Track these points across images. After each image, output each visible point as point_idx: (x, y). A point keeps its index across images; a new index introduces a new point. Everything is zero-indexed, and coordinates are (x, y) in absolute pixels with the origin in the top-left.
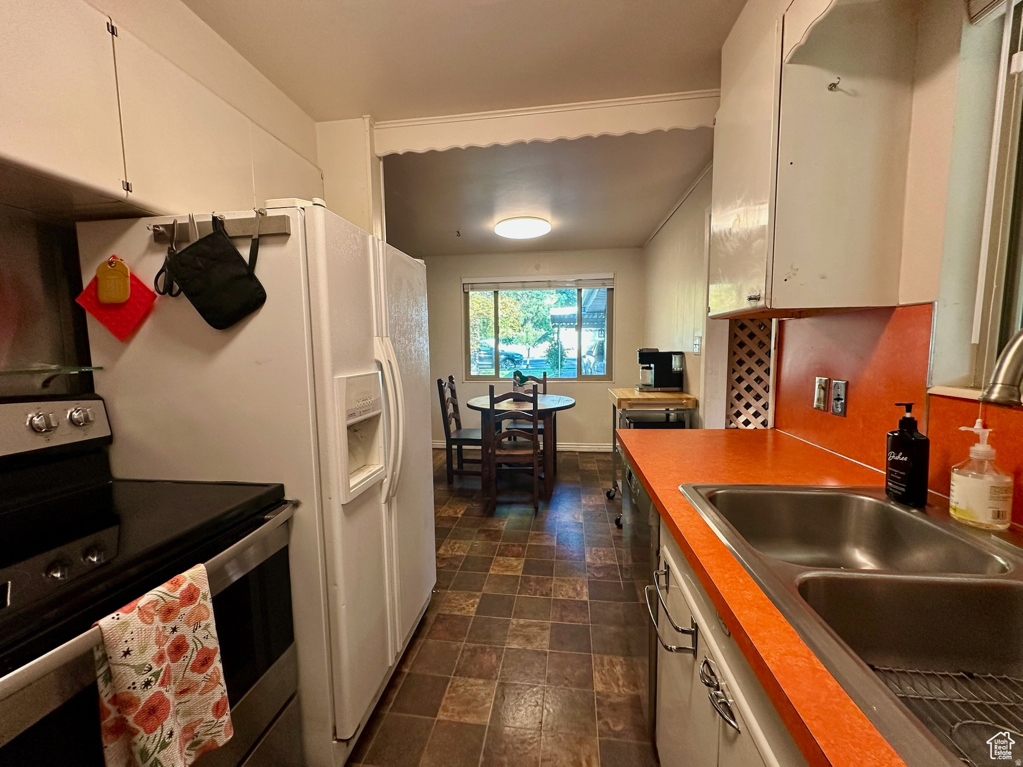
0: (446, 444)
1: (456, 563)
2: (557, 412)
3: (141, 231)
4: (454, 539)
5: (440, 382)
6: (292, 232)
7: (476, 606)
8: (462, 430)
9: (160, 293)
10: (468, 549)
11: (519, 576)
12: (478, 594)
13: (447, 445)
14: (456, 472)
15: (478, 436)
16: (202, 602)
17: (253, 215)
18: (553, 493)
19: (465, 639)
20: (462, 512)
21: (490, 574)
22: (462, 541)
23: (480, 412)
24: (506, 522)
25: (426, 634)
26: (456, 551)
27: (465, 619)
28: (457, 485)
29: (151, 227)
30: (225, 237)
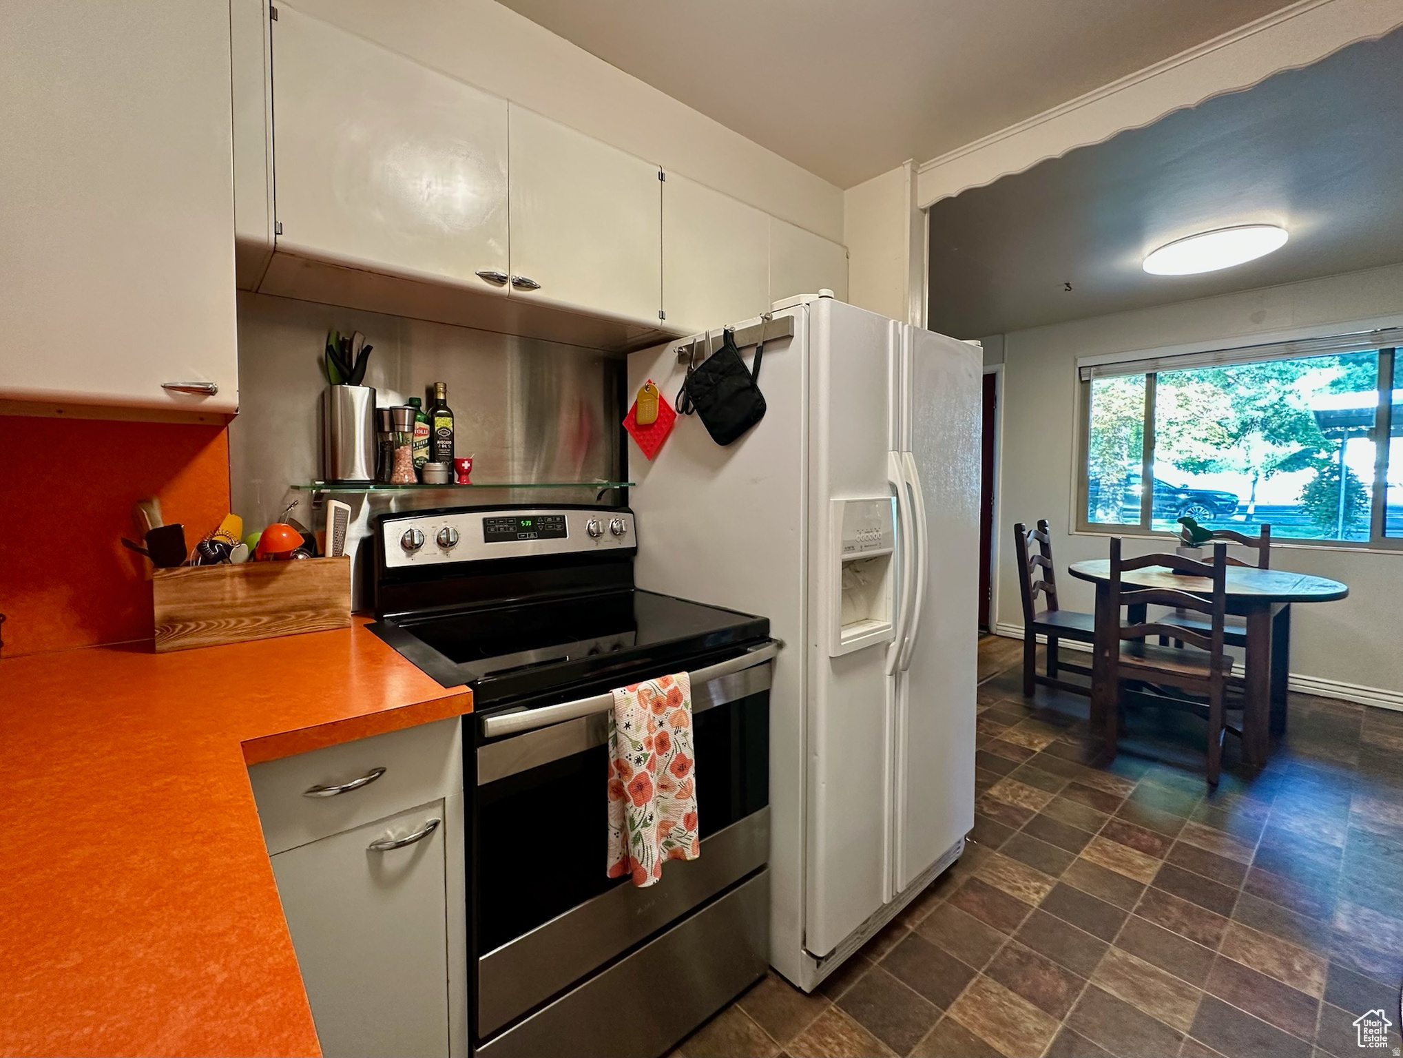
0: (1023, 632)
1: (1018, 818)
2: (1292, 603)
3: (670, 354)
4: (1020, 781)
5: (1019, 529)
6: (796, 334)
7: (1042, 895)
8: (1057, 613)
9: (679, 412)
10: (1044, 806)
11: (1142, 886)
12: (1051, 878)
13: (1025, 634)
14: (1041, 680)
15: (1090, 627)
16: (684, 709)
17: (759, 321)
18: (1267, 769)
19: (1015, 932)
20: (1044, 745)
21: (1079, 858)
22: (1036, 790)
23: (1095, 584)
24: (1133, 788)
25: (949, 895)
26: (1022, 801)
27: (1021, 906)
28: (1041, 701)
29: (677, 350)
30: (733, 349)
